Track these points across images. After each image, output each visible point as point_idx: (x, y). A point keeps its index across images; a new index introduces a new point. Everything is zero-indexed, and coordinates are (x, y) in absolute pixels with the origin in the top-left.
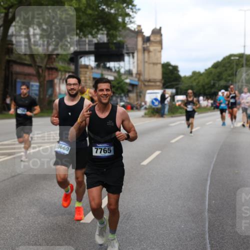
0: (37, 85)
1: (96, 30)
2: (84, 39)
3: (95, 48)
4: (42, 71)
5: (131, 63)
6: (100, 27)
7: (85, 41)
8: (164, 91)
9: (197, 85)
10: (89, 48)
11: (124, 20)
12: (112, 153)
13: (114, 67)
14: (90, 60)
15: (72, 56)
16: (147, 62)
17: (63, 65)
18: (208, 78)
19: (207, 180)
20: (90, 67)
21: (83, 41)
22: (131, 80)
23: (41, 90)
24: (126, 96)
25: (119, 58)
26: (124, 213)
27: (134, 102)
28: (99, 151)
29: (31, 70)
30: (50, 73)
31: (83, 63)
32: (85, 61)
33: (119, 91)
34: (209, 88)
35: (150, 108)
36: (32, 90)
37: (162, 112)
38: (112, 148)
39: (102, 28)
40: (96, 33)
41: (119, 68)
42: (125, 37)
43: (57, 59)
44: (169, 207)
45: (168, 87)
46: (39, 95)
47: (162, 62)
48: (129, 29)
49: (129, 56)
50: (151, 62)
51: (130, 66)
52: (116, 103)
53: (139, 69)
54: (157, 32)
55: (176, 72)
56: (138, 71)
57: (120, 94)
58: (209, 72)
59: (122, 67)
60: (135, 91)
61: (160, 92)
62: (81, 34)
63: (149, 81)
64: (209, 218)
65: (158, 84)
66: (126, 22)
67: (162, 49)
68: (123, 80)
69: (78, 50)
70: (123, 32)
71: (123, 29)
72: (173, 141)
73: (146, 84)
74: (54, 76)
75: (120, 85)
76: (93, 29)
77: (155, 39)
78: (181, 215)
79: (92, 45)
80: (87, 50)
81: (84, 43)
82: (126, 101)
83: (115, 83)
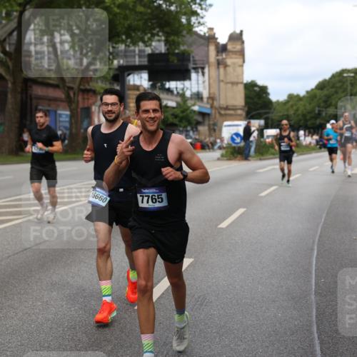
0: (67, 115)
1: (149, 35)
2: (132, 48)
3: (149, 61)
4: (74, 94)
5: (200, 82)
6: (155, 32)
7: (134, 51)
8: (249, 123)
9: (294, 114)
10: (139, 61)
11: (189, 21)
12: (165, 204)
13: (177, 88)
14: (141, 78)
15: (117, 72)
16: (222, 81)
17: (104, 86)
18: (310, 104)
19: (312, 249)
20: (141, 88)
21: (131, 51)
22: (200, 106)
23: (73, 121)
24: (195, 129)
25: (184, 75)
26: (196, 296)
27: (205, 138)
28: (146, 199)
29: (59, 94)
30: (86, 97)
31: (132, 83)
32: (134, 81)
33: (185, 123)
34: (312, 118)
35: (229, 146)
36: (60, 121)
37: (247, 152)
38: (164, 195)
39: (158, 32)
40: (150, 40)
41: (183, 89)
42: (190, 45)
44: (260, 287)
45: (253, 117)
46: (71, 129)
47: (245, 82)
48: (196, 33)
49: (197, 72)
50: (228, 81)
51: (198, 87)
53: (212, 91)
54: (237, 38)
55: (265, 95)
56: (210, 94)
57: (185, 127)
58: (311, 95)
59: (187, 89)
60: (207, 122)
61: (243, 124)
62: (129, 40)
63: (227, 108)
64: (317, 304)
65: (239, 112)
66: (192, 23)
67: (244, 62)
68: (189, 108)
69: (125, 64)
70: (189, 39)
71: (188, 33)
72: (263, 194)
73: (223, 112)
74: (91, 101)
75: (185, 114)
76: (146, 34)
77: (234, 48)
78: (277, 299)
79: (144, 56)
80: (137, 63)
81: (133, 54)
82: (193, 137)
83: (178, 112)
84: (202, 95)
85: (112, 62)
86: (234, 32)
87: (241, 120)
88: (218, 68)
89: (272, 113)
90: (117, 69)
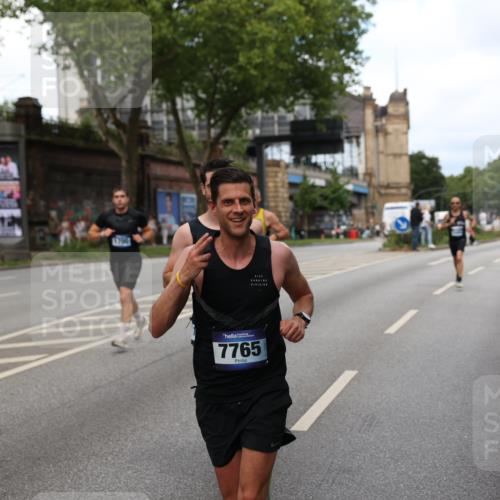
0: (192, 199)
2: (271, 114)
3: (292, 130)
5: (355, 154)
6: (299, 94)
7: (273, 118)
8: (418, 205)
10: (279, 131)
11: (341, 79)
12: (263, 357)
13: (325, 163)
14: (281, 151)
15: (252, 145)
16: (382, 153)
20: (282, 164)
21: (269, 118)
22: (355, 185)
24: (348, 214)
25: (335, 146)
28: (230, 350)
29: (182, 173)
31: (270, 157)
32: (272, 155)
33: (336, 206)
35: (392, 234)
36: (184, 207)
38: (262, 343)
39: (304, 94)
40: (293, 103)
41: (333, 164)
42: (343, 108)
43: (225, 151)
44: (440, 404)
45: (421, 197)
47: (410, 153)
48: (349, 95)
49: (351, 142)
50: (389, 152)
51: (352, 161)
52: (329, 226)
53: (369, 165)
54: (399, 98)
55: (435, 169)
56: (367, 168)
57: (338, 210)
59: (339, 163)
60: (363, 205)
61: (409, 205)
62: (267, 106)
63: (388, 187)
65: (404, 191)
66: (345, 82)
67: (408, 127)
68: (341, 187)
69: (262, 135)
70: (340, 101)
71: (339, 94)
72: (439, 292)
73: (383, 191)
75: (336, 195)
76: (288, 97)
77: (396, 111)
79: (285, 124)
80: (276, 133)
81: (270, 121)
82: (347, 222)
83: (328, 192)
84: (356, 170)
85: (247, 133)
86: (396, 92)
87: (405, 200)
88: (377, 136)
89: (445, 191)
90: (252, 141)
